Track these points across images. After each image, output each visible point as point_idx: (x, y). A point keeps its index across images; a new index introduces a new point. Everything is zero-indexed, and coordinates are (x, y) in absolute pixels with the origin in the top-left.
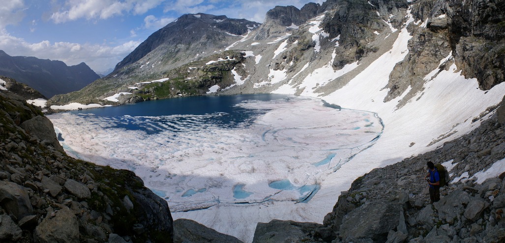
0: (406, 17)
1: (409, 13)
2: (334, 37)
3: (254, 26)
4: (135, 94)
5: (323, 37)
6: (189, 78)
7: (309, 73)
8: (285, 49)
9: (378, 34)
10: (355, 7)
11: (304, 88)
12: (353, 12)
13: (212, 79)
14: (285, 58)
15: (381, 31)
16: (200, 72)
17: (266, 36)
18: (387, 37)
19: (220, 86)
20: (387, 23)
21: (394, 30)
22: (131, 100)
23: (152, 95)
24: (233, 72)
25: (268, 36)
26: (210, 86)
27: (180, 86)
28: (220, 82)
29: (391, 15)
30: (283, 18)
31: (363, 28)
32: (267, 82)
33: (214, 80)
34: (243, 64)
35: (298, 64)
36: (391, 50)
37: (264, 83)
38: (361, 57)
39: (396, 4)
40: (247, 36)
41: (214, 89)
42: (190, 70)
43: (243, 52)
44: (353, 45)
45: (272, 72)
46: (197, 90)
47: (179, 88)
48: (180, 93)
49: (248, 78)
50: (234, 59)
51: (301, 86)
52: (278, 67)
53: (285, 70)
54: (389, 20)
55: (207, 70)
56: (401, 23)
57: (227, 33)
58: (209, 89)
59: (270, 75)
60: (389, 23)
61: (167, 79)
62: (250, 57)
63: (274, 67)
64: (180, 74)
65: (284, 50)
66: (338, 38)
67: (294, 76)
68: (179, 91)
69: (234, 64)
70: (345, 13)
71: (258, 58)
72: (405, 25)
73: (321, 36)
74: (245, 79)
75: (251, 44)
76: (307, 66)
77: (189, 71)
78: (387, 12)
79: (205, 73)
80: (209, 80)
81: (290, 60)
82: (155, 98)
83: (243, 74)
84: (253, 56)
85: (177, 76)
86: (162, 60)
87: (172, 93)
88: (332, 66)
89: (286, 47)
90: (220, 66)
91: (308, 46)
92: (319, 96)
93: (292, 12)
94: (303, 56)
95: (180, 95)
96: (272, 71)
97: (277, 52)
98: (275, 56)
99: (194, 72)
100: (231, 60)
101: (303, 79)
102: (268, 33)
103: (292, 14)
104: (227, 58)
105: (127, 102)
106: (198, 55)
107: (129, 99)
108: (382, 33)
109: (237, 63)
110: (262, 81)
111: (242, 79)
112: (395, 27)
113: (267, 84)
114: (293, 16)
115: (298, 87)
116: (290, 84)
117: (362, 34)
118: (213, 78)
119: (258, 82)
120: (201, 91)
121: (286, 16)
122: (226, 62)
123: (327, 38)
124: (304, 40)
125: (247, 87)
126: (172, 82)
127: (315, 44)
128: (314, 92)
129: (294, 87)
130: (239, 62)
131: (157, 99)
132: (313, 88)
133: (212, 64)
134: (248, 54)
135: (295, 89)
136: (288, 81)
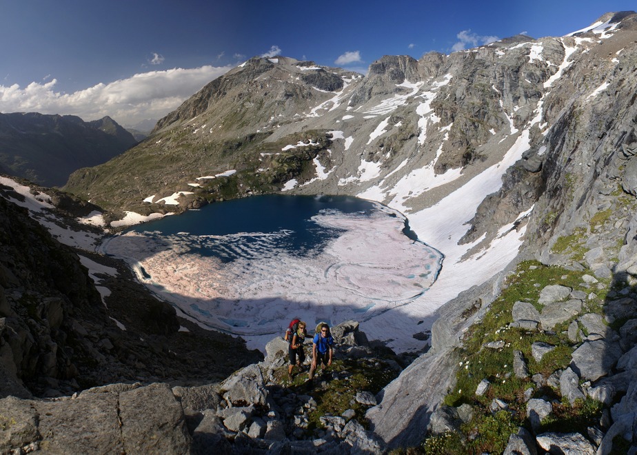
0: (534, 111)
1: (540, 106)
2: (445, 125)
3: (353, 77)
4: (198, 194)
5: (432, 121)
6: (261, 170)
7: (405, 174)
8: (384, 131)
9: (494, 133)
10: (473, 92)
11: (395, 195)
12: (469, 99)
13: (289, 173)
14: (382, 146)
15: (499, 130)
16: (274, 162)
17: (366, 98)
18: (503, 140)
19: (298, 181)
20: (508, 118)
21: (514, 131)
22: (194, 203)
23: (217, 196)
24: (316, 161)
25: (370, 98)
26: (285, 181)
27: (249, 182)
28: (298, 175)
29: (517, 107)
30: (392, 72)
31: (476, 124)
32: (355, 178)
33: (291, 173)
34: (328, 150)
35: (396, 158)
36: (500, 163)
37: (351, 179)
38: (467, 163)
39: (526, 92)
40: (341, 92)
41: (290, 185)
42: (262, 158)
43: (329, 133)
44: (462, 144)
45: (364, 164)
46: (270, 187)
47: (249, 185)
48: (249, 191)
49: (333, 170)
50: (318, 143)
51: (392, 192)
52: (371, 157)
53: (379, 163)
54: (512, 114)
55: (282, 161)
56: (525, 122)
57: (315, 88)
58: (285, 185)
59: (360, 168)
60: (511, 118)
61: (234, 171)
62: (338, 140)
63: (366, 157)
64: (249, 164)
65: (382, 133)
66: (449, 128)
67: (388, 176)
68: (248, 188)
69: (316, 151)
70: (463, 94)
71: (349, 141)
72: (530, 124)
73: (430, 121)
74: (330, 172)
75: (342, 117)
76: (404, 163)
77: (260, 160)
78: (512, 103)
79: (280, 165)
80: (285, 174)
81: (387, 150)
82: (221, 200)
83: (328, 164)
84: (343, 138)
85: (246, 167)
86: (223, 124)
87: (241, 191)
88: (435, 168)
89: (385, 129)
90: (299, 154)
91: (410, 135)
92: (406, 211)
93: (407, 64)
94: (402, 149)
95: (251, 193)
96: (363, 161)
97: (374, 136)
98: (370, 140)
99: (267, 161)
100: (313, 144)
101: (397, 181)
102: (370, 94)
103: (405, 66)
104: (309, 142)
105: (189, 206)
106: (272, 118)
107: (192, 202)
108: (500, 133)
109: (320, 150)
110: (349, 176)
111: (325, 171)
112: (516, 126)
113: (355, 181)
114: (407, 69)
115: (389, 193)
116: (381, 187)
117: (474, 132)
118: (289, 171)
119: (345, 178)
120: (275, 188)
121: (397, 70)
122: (307, 149)
123: (437, 124)
124: (407, 124)
125: (331, 183)
126: (240, 176)
127: (420, 132)
128: (403, 204)
129: (384, 192)
130: (325, 148)
131: (224, 200)
132: (404, 198)
133: (289, 151)
134: (337, 135)
135: (385, 195)
136: (379, 182)
